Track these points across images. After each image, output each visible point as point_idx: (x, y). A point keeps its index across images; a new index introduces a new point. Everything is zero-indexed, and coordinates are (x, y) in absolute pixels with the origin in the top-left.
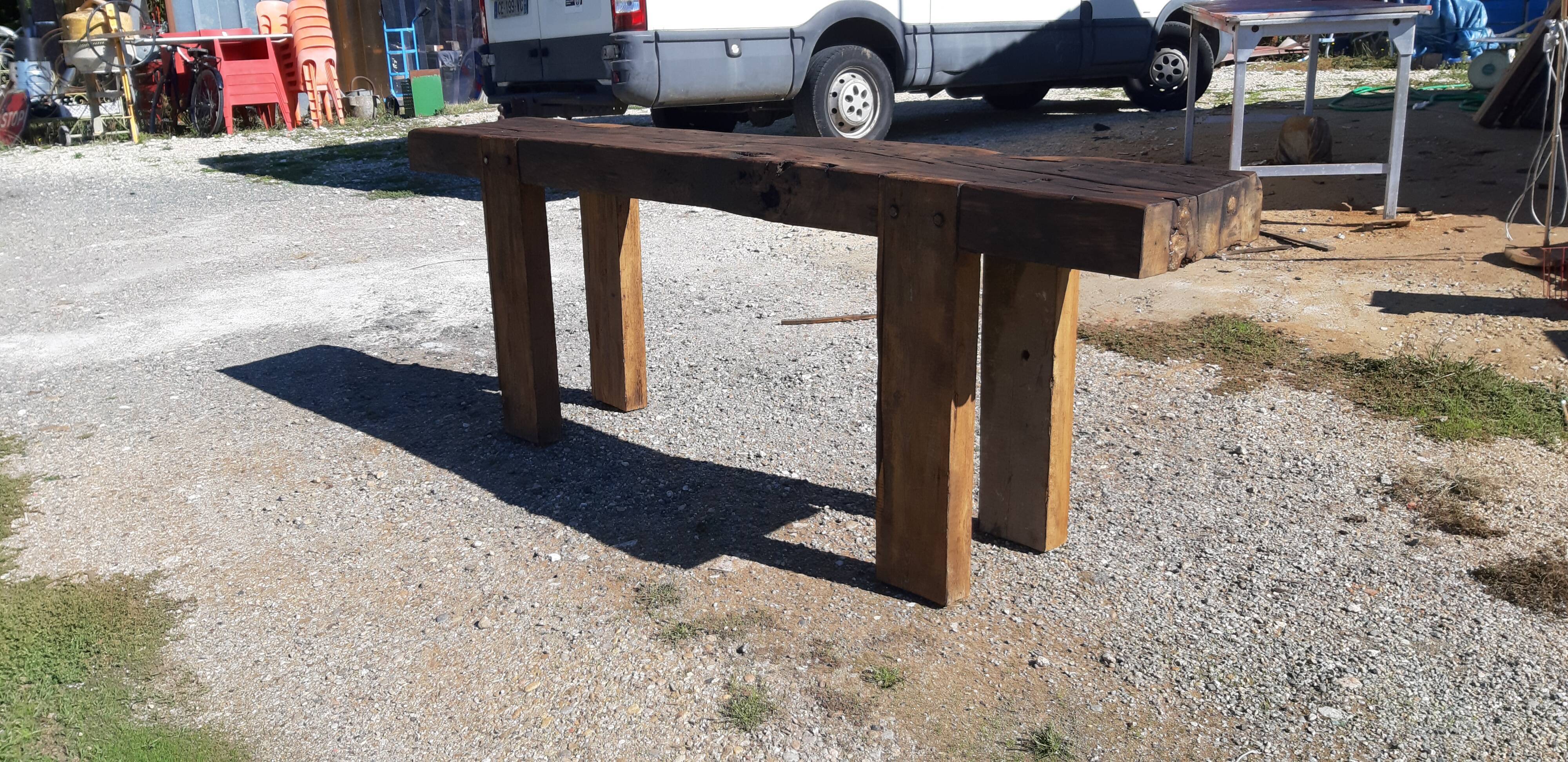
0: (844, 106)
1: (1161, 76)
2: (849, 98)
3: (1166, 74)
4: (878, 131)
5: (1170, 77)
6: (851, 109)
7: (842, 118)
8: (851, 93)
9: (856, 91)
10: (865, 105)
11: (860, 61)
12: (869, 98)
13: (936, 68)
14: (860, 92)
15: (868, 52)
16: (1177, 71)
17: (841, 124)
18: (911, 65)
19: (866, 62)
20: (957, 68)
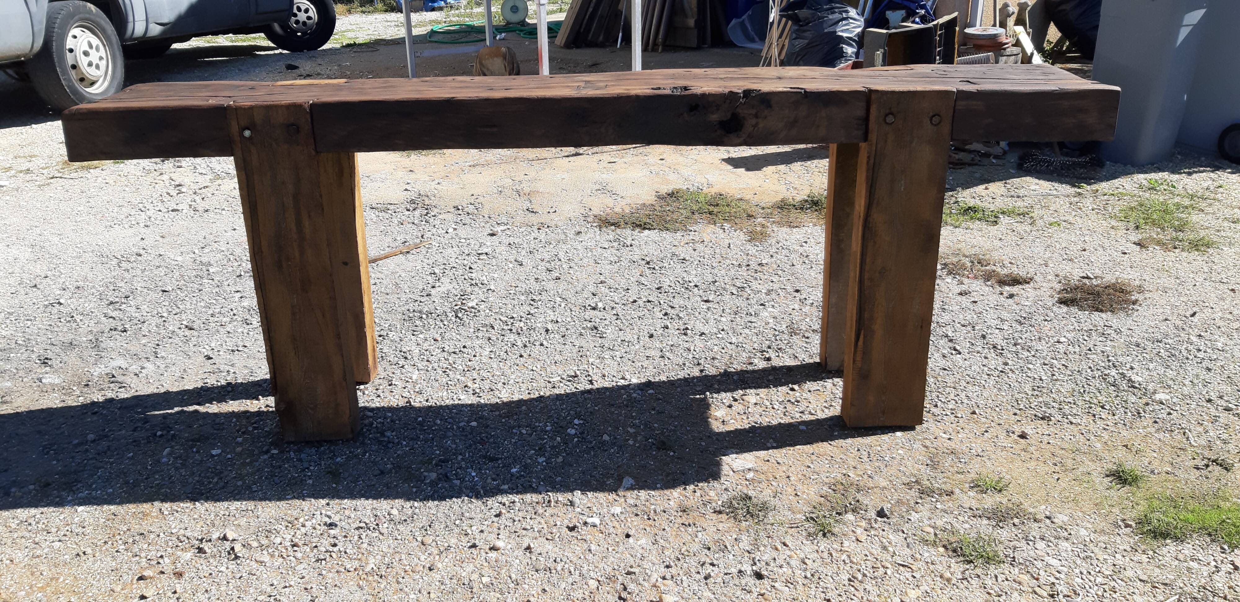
0: (83, 62)
1: (297, 22)
2: (86, 54)
3: (301, 20)
4: (116, 83)
5: (304, 23)
6: (90, 64)
7: (83, 73)
8: (87, 49)
9: (91, 46)
10: (101, 58)
11: (88, 16)
12: (102, 52)
13: (150, 20)
14: (94, 47)
15: (92, 7)
16: (309, 18)
17: (82, 80)
18: (130, 19)
19: (92, 17)
20: (165, 20)
